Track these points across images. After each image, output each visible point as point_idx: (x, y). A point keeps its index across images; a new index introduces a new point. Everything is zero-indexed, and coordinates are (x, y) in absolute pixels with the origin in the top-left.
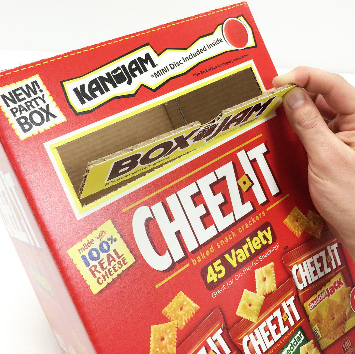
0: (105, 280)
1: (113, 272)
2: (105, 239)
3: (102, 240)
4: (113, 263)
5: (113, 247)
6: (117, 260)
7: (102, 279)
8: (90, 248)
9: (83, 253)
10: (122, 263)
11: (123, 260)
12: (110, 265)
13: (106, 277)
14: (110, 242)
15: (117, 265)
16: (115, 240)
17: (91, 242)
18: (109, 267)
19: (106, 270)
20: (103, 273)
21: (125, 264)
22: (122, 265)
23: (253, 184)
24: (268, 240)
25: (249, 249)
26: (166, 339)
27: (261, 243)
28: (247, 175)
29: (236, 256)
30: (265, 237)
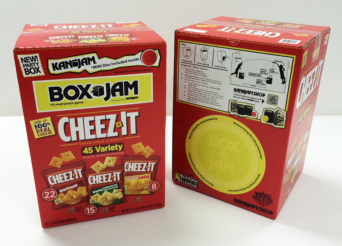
0: (41, 135)
1: (45, 134)
2: (46, 122)
3: (45, 123)
4: (46, 132)
5: (48, 126)
6: (48, 131)
7: (40, 135)
8: (39, 123)
9: (35, 124)
10: (50, 133)
11: (51, 132)
12: (45, 131)
13: (42, 135)
14: (47, 124)
15: (48, 133)
16: (50, 124)
17: (40, 122)
18: (44, 132)
19: (43, 133)
20: (41, 133)
21: (51, 134)
22: (49, 134)
23: (123, 126)
24: (119, 149)
25: (108, 149)
26: (58, 162)
27: (115, 149)
28: (122, 122)
29: (100, 149)
30: (118, 147)
